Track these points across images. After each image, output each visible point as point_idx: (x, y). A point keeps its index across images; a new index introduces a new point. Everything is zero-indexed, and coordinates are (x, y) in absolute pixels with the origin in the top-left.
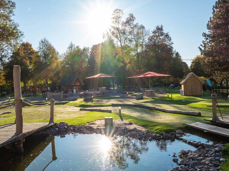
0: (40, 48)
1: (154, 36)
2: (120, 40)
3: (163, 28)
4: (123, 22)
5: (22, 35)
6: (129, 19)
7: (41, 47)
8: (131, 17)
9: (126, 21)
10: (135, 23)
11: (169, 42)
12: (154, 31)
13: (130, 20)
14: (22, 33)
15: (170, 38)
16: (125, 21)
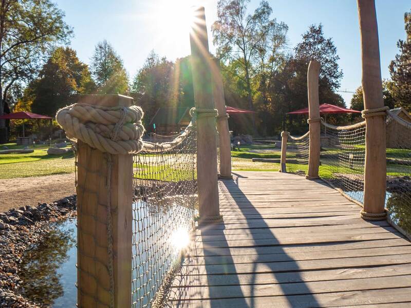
0: (96, 58)
1: (307, 44)
2: (243, 48)
3: (323, 30)
4: (250, 16)
5: (71, 32)
6: (260, 11)
7: (99, 56)
8: (266, 8)
9: (255, 15)
10: (271, 18)
11: (332, 56)
12: (307, 34)
13: (264, 13)
14: (70, 30)
15: (335, 49)
16: (253, 14)
